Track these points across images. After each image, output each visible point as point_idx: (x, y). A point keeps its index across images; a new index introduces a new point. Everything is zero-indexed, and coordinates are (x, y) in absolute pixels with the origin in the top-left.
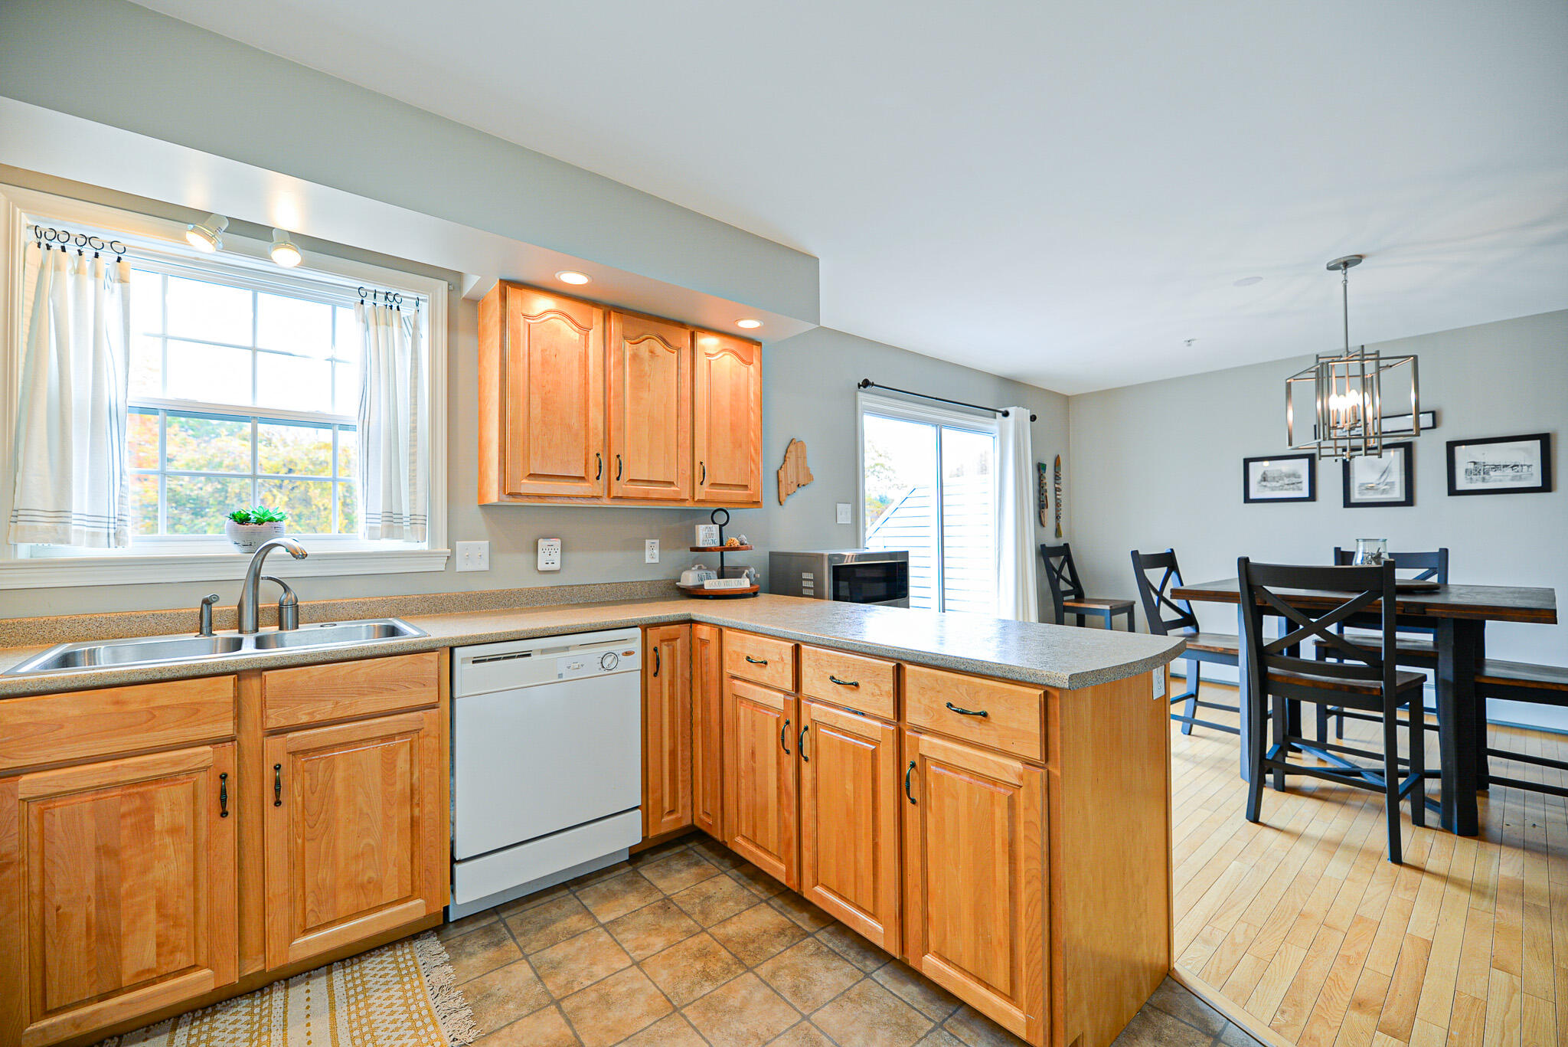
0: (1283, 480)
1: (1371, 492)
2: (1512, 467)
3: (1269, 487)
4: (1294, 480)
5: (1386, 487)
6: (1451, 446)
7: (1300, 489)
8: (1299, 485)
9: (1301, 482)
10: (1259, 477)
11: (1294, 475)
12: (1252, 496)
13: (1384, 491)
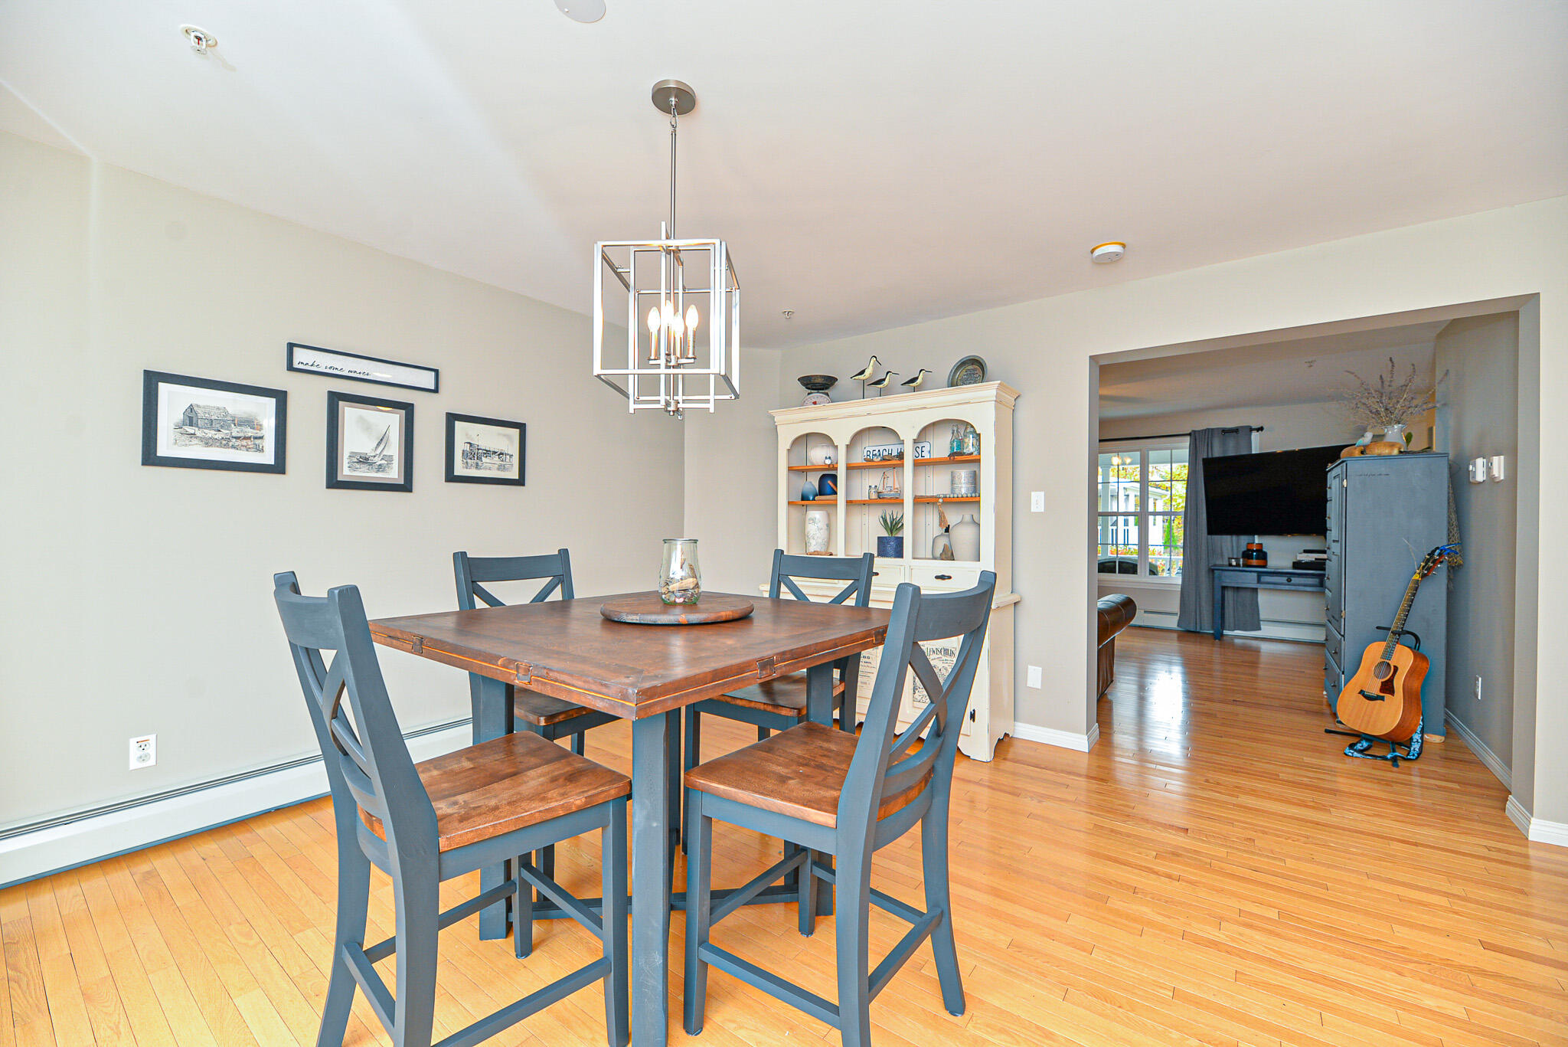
0: (228, 428)
1: (365, 467)
2: (499, 455)
3: (201, 439)
4: (250, 432)
5: (383, 462)
6: (452, 418)
7: (260, 450)
8: (258, 442)
9: (261, 438)
10: (179, 417)
11: (249, 422)
12: (162, 451)
13: (380, 468)
